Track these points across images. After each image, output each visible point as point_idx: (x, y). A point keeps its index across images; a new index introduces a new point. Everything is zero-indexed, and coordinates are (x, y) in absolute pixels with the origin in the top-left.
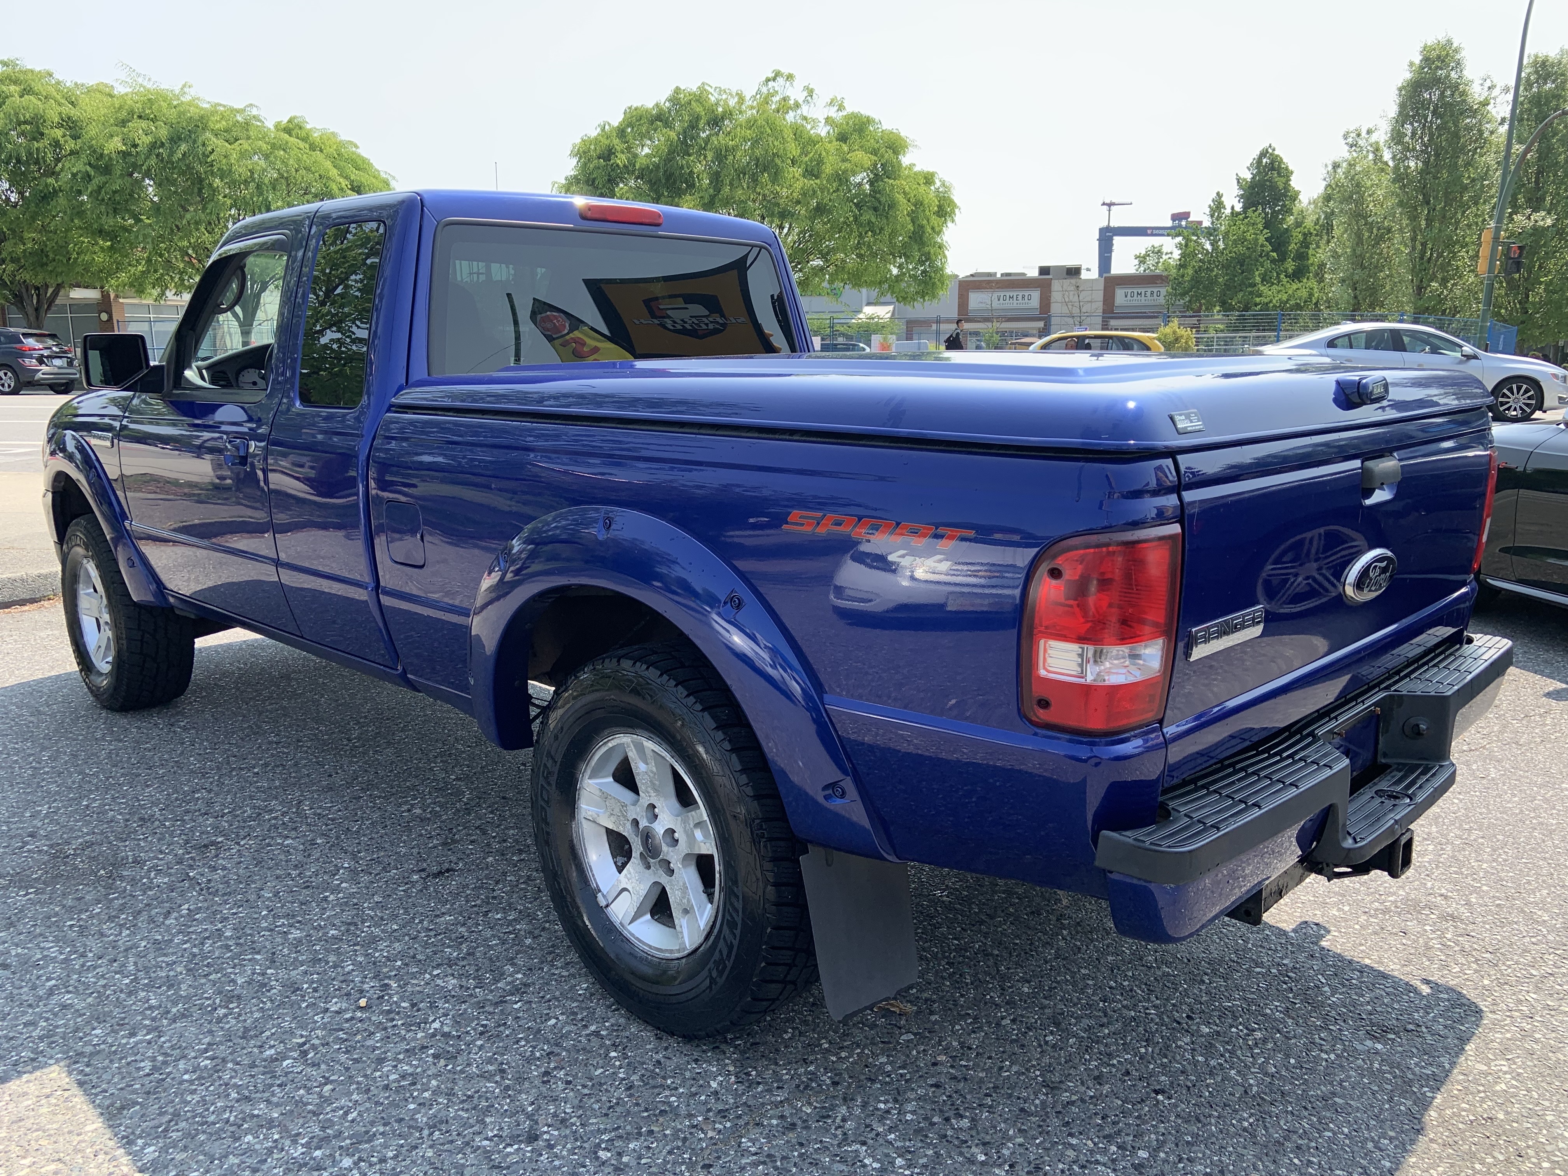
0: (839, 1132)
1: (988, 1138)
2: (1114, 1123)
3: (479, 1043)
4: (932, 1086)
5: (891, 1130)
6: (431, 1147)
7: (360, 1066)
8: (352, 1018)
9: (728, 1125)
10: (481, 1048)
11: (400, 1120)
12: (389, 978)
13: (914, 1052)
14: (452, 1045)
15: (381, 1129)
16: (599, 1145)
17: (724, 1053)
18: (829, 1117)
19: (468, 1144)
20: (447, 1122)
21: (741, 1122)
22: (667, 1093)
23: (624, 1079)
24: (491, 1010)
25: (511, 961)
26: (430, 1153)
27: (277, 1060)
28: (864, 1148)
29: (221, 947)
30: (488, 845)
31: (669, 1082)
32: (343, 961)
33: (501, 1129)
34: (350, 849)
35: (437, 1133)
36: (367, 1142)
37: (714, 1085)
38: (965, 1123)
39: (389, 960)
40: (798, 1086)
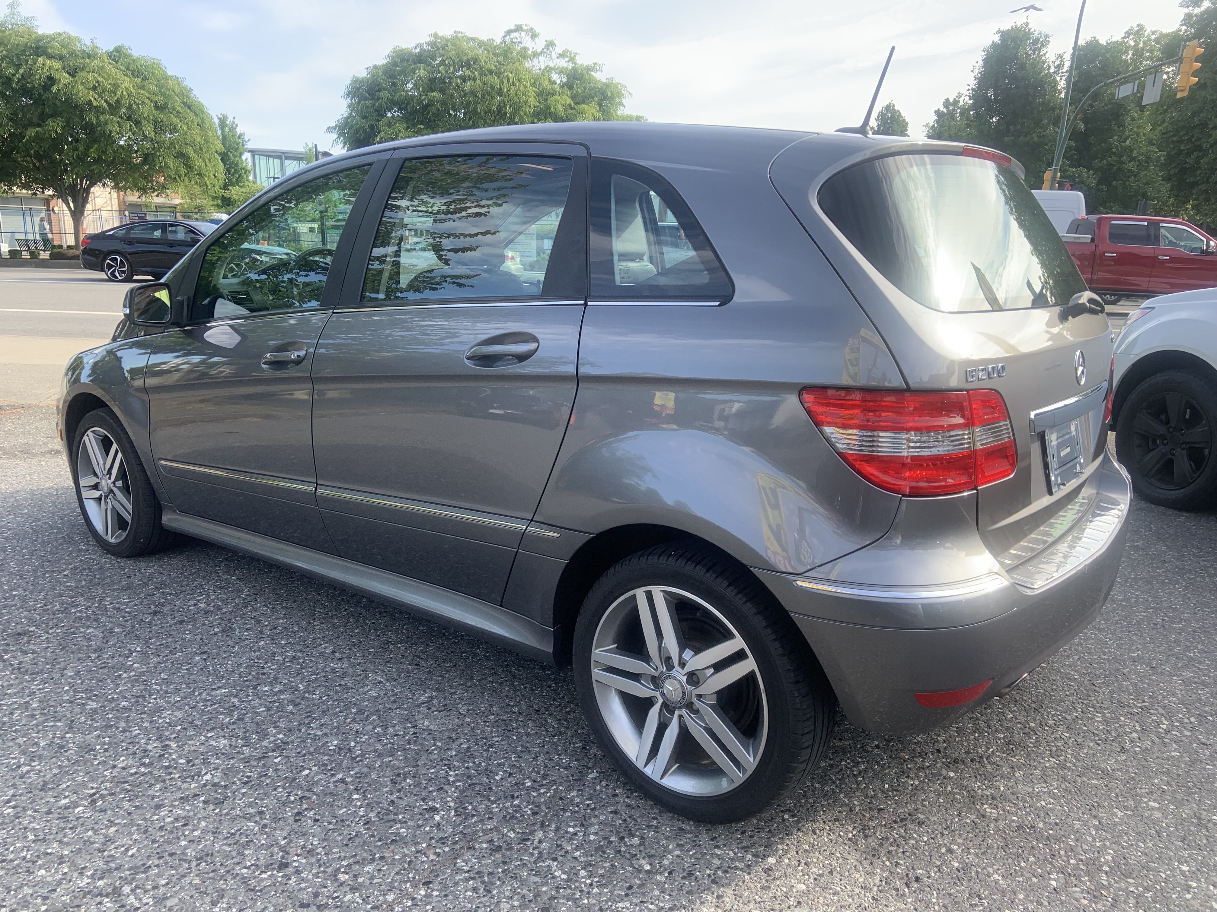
0: (536, 852)
1: (653, 852)
2: (751, 837)
3: (244, 790)
4: (611, 812)
5: (577, 848)
6: (197, 875)
7: (140, 812)
8: (136, 773)
9: (447, 849)
10: (244, 794)
11: (171, 855)
12: (170, 740)
13: (598, 788)
14: (220, 793)
15: (156, 862)
16: (339, 869)
17: (447, 792)
18: (528, 839)
19: (228, 872)
20: (212, 855)
21: (457, 847)
22: (398, 826)
23: (363, 816)
24: (255, 763)
25: (275, 724)
26: (197, 881)
27: (69, 808)
28: (555, 863)
29: (27, 716)
30: (261, 632)
31: (400, 817)
32: (131, 727)
33: (258, 859)
34: (142, 636)
35: (204, 864)
36: (144, 872)
37: (437, 818)
38: (636, 841)
39: (170, 726)
40: (505, 817)
